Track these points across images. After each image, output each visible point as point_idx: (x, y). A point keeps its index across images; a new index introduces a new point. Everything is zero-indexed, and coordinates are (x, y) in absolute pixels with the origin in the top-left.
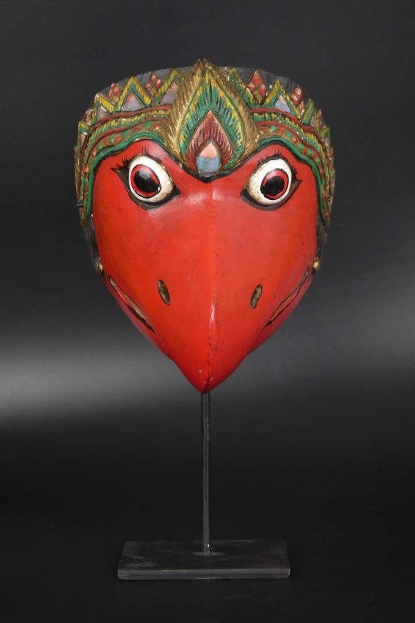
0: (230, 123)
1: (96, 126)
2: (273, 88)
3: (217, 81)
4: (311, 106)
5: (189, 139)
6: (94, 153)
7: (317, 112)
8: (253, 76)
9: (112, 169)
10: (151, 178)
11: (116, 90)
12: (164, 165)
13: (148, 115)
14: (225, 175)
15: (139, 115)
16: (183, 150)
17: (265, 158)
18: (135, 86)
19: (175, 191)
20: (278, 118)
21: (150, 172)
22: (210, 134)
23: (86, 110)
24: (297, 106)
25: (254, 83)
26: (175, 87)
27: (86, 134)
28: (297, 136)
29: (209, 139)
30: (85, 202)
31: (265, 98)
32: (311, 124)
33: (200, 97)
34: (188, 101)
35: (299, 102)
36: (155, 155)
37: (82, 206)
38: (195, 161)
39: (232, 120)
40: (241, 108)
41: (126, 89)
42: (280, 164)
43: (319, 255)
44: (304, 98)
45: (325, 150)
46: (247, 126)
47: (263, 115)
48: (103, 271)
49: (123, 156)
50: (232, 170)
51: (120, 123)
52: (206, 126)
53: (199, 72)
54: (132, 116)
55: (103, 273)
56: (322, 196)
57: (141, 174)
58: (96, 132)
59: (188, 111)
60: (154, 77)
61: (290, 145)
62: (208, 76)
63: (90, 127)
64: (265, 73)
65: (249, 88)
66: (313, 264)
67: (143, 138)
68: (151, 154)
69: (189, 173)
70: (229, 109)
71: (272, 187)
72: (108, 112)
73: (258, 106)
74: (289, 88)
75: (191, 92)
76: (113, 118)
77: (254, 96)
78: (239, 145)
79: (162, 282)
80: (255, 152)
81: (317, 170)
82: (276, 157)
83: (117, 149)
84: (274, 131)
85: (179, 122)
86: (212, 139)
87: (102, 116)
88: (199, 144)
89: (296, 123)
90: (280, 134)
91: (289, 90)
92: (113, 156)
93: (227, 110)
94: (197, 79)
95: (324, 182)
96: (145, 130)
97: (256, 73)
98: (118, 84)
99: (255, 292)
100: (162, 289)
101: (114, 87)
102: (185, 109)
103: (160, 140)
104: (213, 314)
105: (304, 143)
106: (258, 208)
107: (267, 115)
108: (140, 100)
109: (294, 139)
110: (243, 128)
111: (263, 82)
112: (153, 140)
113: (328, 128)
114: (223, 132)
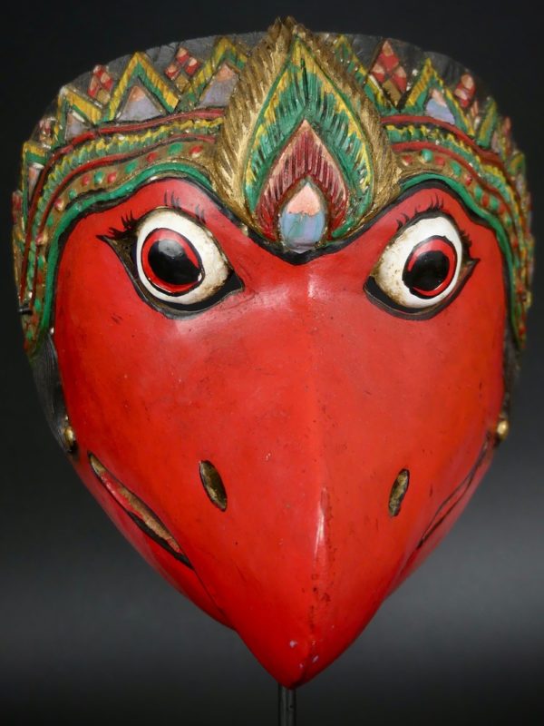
0: (345, 146)
1: (62, 151)
2: (419, 75)
3: (316, 61)
4: (492, 111)
5: (262, 177)
6: (61, 206)
7: (503, 123)
8: (381, 51)
9: (101, 237)
10: (184, 255)
11: (105, 78)
12: (210, 230)
13: (175, 130)
14: (335, 249)
15: (155, 128)
16: (251, 200)
17: (411, 214)
18: (144, 71)
19: (233, 282)
20: (434, 135)
21: (182, 244)
22: (306, 168)
23: (40, 118)
24: (466, 110)
25: (382, 64)
26: (226, 72)
27: (40, 166)
28: (470, 170)
29: (304, 176)
30: (38, 303)
31: (405, 96)
32: (493, 147)
33: (284, 94)
34: (260, 101)
35: (470, 103)
36: (192, 210)
37: (30, 313)
38: (274, 220)
39: (348, 139)
40: (365, 115)
41: (125, 76)
42: (440, 227)
43: (507, 409)
44: (478, 95)
45: (517, 198)
46: (378, 151)
47: (405, 129)
48: (74, 442)
49: (123, 211)
50: (349, 239)
51: (116, 144)
52: (298, 152)
53: (280, 43)
54: (140, 132)
55: (74, 447)
56: (514, 291)
57: (162, 248)
58: (64, 162)
59: (262, 120)
60: (182, 53)
61: (459, 188)
62: (299, 52)
63: (49, 152)
64: (403, 45)
65: (374, 74)
66: (496, 427)
67: (165, 175)
68: (183, 206)
69: (262, 245)
70: (343, 118)
71: (424, 273)
72: (87, 122)
73: (394, 111)
74: (450, 74)
75: (265, 83)
76: (99, 135)
77: (385, 92)
78: (364, 188)
79: (208, 464)
80: (394, 202)
81: (505, 239)
82: (432, 212)
83: (112, 196)
84: (428, 162)
85: (243, 144)
86: (309, 177)
87: (75, 130)
88: (285, 187)
89: (467, 145)
90: (439, 167)
91: (451, 79)
92: (102, 211)
93: (339, 120)
94: (277, 57)
95: (517, 263)
96: (169, 159)
97: (386, 45)
98: (107, 67)
99: (396, 484)
100: (208, 479)
101: (100, 73)
102: (254, 116)
103: (204, 179)
104: (321, 529)
105: (483, 184)
106: (396, 315)
107: (412, 130)
108: (157, 98)
109: (466, 177)
110: (371, 156)
111: (401, 64)
112: (188, 179)
113: (522, 156)
114: (331, 163)
